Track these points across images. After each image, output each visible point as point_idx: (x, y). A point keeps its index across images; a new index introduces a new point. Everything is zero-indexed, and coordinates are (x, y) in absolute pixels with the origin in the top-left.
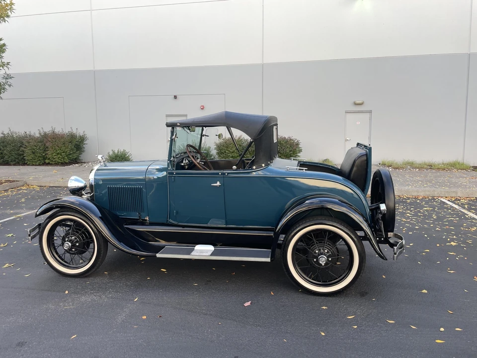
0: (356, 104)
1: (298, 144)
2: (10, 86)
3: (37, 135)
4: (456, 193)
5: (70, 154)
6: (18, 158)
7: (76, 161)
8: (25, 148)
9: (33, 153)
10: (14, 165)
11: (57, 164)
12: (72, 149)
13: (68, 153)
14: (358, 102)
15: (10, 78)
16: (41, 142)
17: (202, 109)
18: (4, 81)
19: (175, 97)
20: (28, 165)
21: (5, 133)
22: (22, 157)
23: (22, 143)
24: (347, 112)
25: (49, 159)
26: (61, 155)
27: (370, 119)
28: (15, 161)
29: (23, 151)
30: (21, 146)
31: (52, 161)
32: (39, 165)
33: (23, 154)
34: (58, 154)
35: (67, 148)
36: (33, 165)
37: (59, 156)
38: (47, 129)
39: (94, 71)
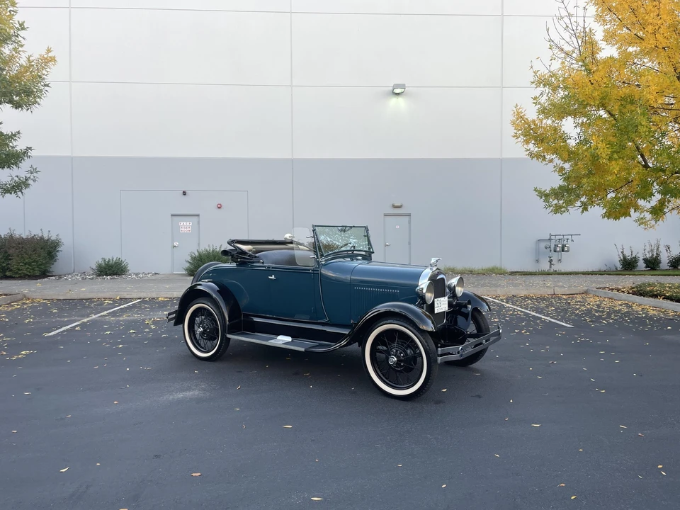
0: (395, 207)
4: (496, 291)
7: (44, 274)
12: (44, 258)
13: (39, 263)
14: (396, 205)
17: (219, 208)
19: (184, 193)
24: (385, 215)
25: (12, 271)
26: (30, 265)
27: (409, 222)
31: (16, 273)
34: (25, 264)
35: (39, 256)
37: (27, 266)
39: (72, 158)
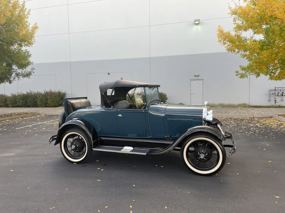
0: (195, 76)
1: (165, 96)
2: (34, 73)
3: (43, 93)
5: (58, 102)
6: (34, 104)
8: (37, 99)
9: (41, 101)
10: (32, 107)
11: (52, 107)
12: (59, 100)
13: (57, 101)
14: (196, 75)
15: (34, 69)
16: (45, 96)
17: (121, 79)
18: (31, 71)
19: (109, 74)
20: (39, 107)
21: (28, 92)
22: (36, 103)
23: (36, 97)
24: (191, 80)
25: (49, 104)
26: (54, 102)
27: (203, 83)
28: (32, 105)
29: (36, 100)
30: (35, 98)
31: (50, 105)
32: (44, 107)
33: (37, 102)
35: (57, 99)
36: (41, 107)
38: (48, 90)
39: (70, 62)
